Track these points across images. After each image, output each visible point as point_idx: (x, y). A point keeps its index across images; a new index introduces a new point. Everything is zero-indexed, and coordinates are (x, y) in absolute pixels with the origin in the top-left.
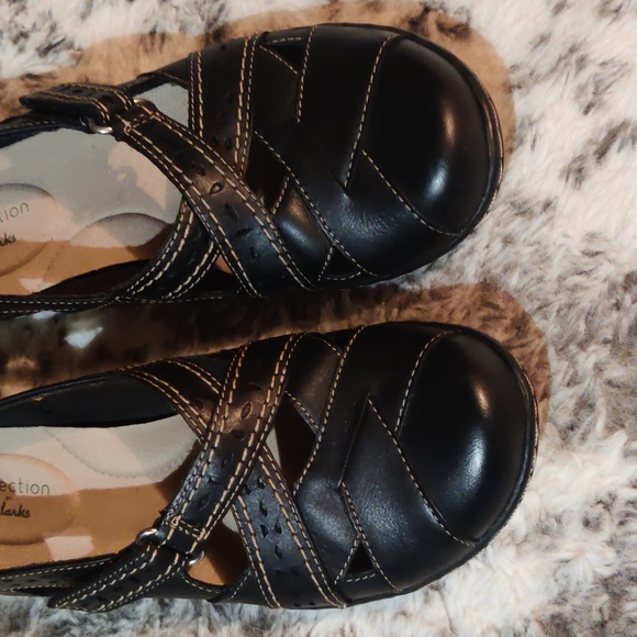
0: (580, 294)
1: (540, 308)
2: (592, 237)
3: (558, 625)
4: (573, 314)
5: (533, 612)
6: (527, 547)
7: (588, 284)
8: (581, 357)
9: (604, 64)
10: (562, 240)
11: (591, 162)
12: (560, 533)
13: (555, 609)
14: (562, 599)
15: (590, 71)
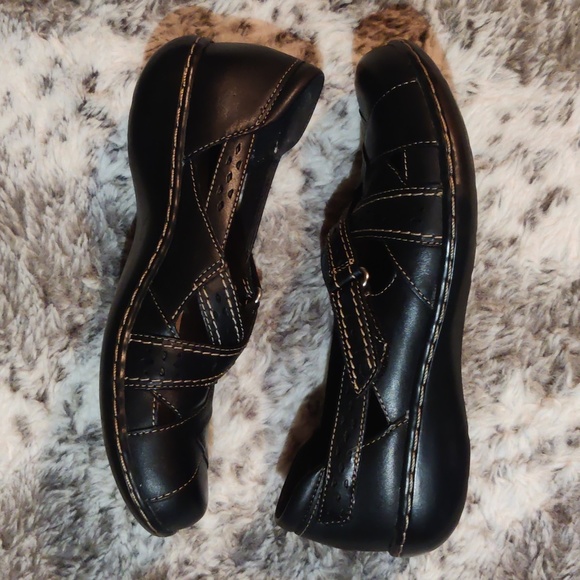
0: (544, 297)
1: (520, 308)
2: (546, 261)
3: (559, 512)
4: (541, 310)
5: (542, 506)
6: (533, 463)
7: (548, 291)
8: (551, 337)
9: (539, 153)
10: (527, 264)
11: (539, 214)
12: (553, 451)
13: (555, 502)
14: (560, 494)
15: (531, 157)
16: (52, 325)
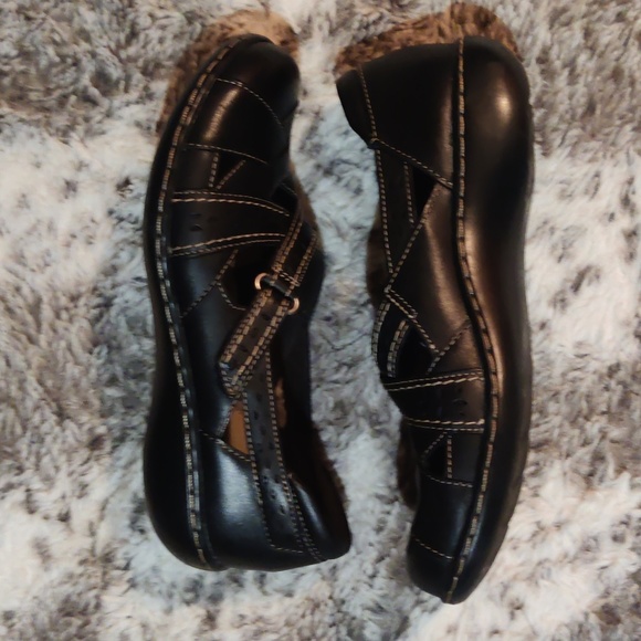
0: (578, 383)
1: (554, 395)
2: (579, 344)
3: (606, 612)
4: (577, 396)
5: (589, 607)
6: (578, 562)
7: (582, 376)
8: (588, 425)
9: (566, 230)
10: (559, 349)
11: (569, 295)
12: (597, 548)
13: (602, 602)
14: (607, 593)
15: (558, 234)
16: (71, 440)
